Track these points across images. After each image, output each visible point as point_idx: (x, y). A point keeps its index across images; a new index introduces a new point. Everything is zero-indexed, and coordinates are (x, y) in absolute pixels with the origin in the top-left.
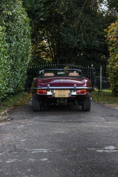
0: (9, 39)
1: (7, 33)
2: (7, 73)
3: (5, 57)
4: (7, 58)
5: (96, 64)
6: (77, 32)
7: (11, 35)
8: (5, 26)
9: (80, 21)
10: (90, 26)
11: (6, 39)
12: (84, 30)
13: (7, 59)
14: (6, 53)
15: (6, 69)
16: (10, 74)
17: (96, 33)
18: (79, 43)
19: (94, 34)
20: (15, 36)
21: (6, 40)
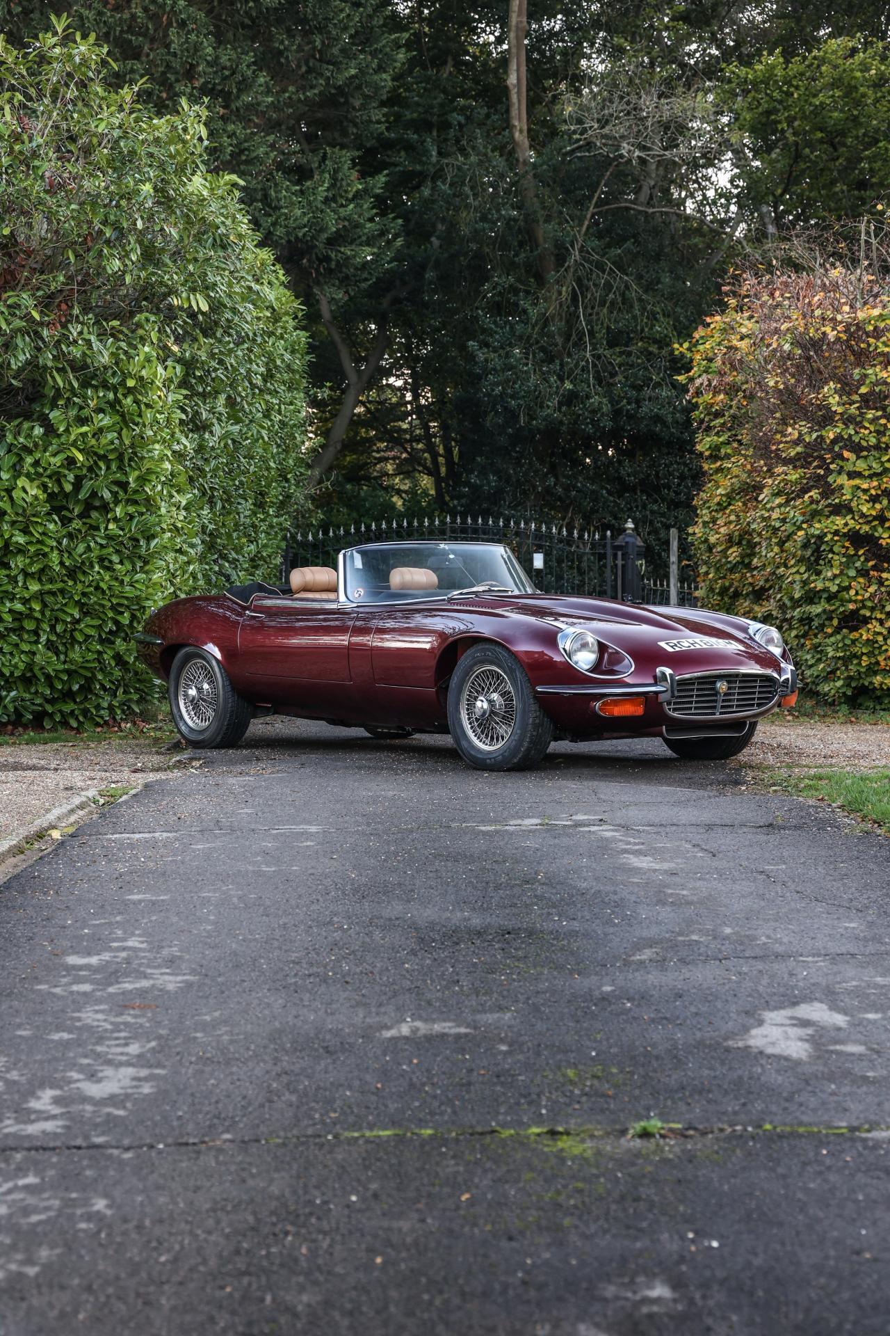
0: (197, 413)
1: (185, 392)
2: (184, 572)
3: (177, 498)
4: (184, 503)
5: (663, 515)
6: (559, 340)
7: (204, 395)
8: (179, 361)
9: (579, 281)
10: (632, 307)
11: (184, 417)
12: (597, 328)
13: (186, 508)
14: (182, 479)
15: (180, 551)
16: (200, 576)
17: (660, 348)
18: (570, 399)
19: (651, 353)
20: (222, 399)
21: (181, 421)
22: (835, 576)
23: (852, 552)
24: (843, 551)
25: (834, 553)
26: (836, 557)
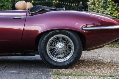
22: (110, 10)
23: (114, 4)
24: (112, 4)
25: (110, 4)
26: (110, 5)
